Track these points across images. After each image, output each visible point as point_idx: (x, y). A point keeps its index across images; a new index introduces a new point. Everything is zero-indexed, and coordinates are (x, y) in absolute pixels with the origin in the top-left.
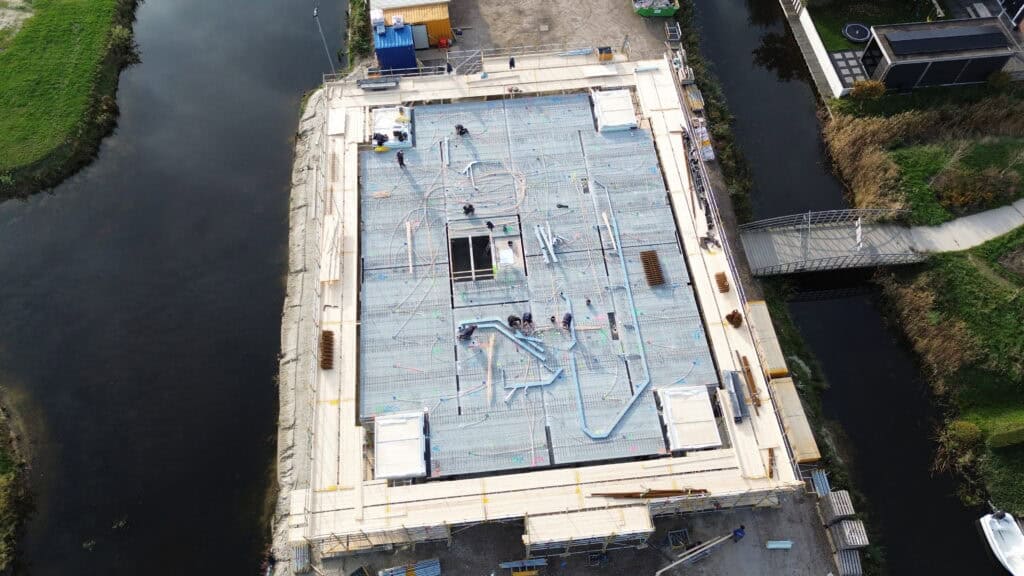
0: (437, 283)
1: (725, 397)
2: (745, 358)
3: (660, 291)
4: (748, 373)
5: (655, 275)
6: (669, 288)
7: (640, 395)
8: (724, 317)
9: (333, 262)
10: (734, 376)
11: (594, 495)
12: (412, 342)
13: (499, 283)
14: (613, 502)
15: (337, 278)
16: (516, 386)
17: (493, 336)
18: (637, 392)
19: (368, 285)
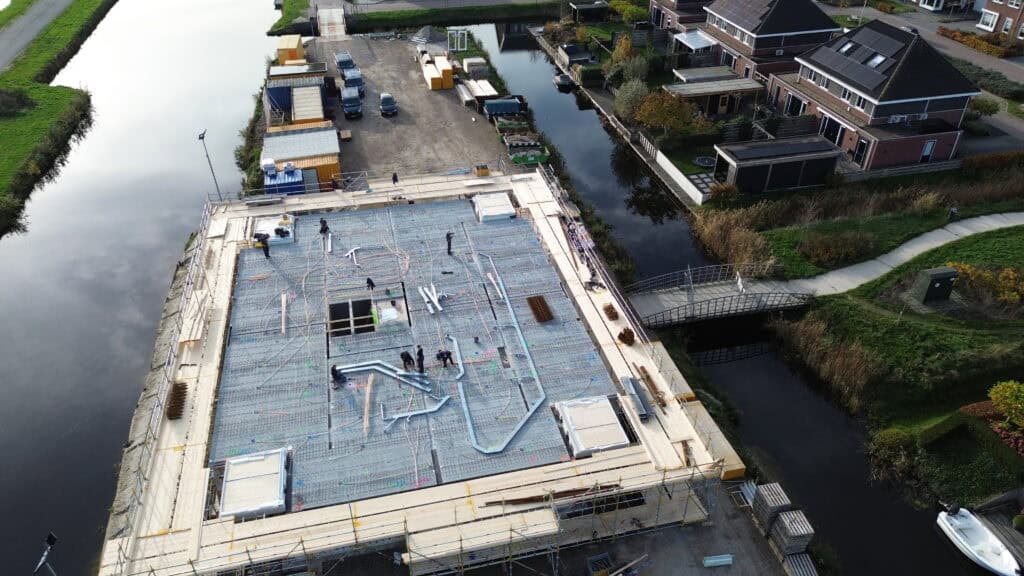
0: (313, 343)
1: (627, 404)
2: (642, 368)
3: (549, 327)
4: (648, 379)
5: (541, 311)
6: (556, 324)
7: (536, 411)
8: (616, 337)
9: (196, 326)
10: (634, 382)
11: (489, 504)
12: (280, 390)
13: (381, 333)
14: (511, 509)
15: (198, 337)
16: (396, 417)
17: (371, 377)
18: (533, 409)
19: (234, 347)
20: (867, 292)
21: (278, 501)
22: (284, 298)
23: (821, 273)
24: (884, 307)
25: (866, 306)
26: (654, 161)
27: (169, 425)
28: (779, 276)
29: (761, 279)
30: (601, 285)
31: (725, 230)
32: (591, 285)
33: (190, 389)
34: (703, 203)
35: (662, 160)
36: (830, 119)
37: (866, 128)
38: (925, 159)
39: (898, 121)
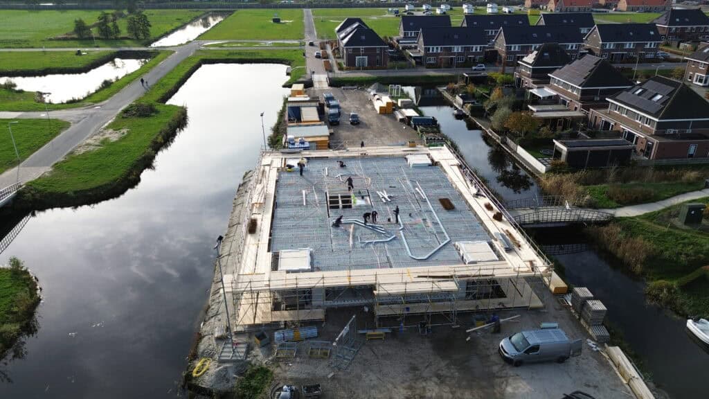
0: (321, 211)
1: (498, 245)
2: (507, 231)
3: (452, 212)
4: (510, 235)
5: (447, 205)
6: (456, 211)
7: (444, 245)
8: (492, 217)
9: (260, 198)
10: (502, 235)
11: (419, 277)
12: (305, 227)
13: (357, 209)
14: (431, 280)
15: (262, 202)
16: (367, 241)
17: (352, 226)
18: (442, 244)
19: (279, 210)
20: (648, 217)
21: (308, 267)
22: (304, 192)
23: (620, 207)
24: (659, 224)
25: (647, 223)
26: (515, 152)
27: (249, 236)
28: (592, 206)
29: (580, 207)
30: (483, 196)
31: (559, 184)
32: (477, 195)
33: (259, 223)
34: (546, 172)
35: (521, 151)
36: (629, 132)
37: (652, 136)
38: (691, 156)
39: (672, 133)
